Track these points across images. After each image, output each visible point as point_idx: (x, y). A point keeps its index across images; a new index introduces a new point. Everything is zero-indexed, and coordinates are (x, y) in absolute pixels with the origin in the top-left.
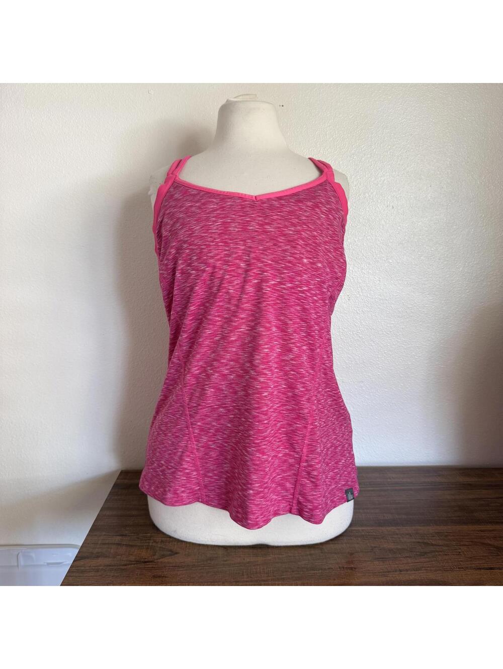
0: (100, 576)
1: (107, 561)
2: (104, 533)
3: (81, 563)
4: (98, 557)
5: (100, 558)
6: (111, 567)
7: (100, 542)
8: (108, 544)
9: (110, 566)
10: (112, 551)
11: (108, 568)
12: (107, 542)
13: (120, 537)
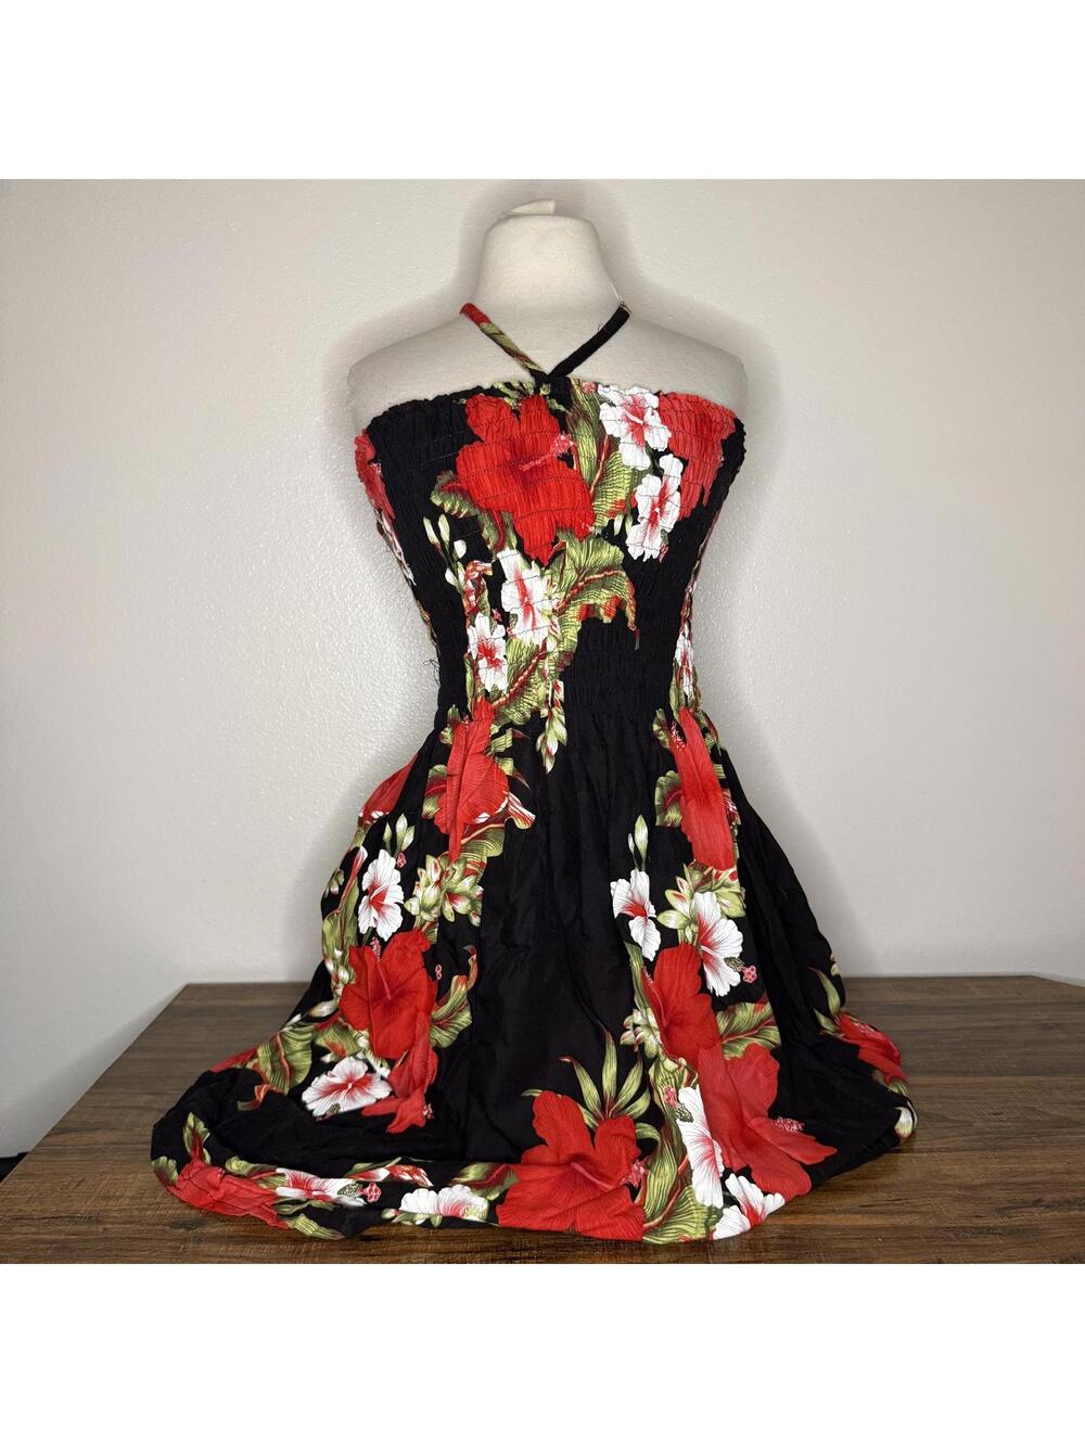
0: (91, 1160)
1: (111, 1136)
2: (121, 1090)
3: (60, 1139)
4: (97, 1129)
5: (99, 1132)
6: (116, 1146)
7: (107, 1105)
8: (124, 1107)
9: (115, 1143)
10: (127, 1120)
11: (112, 1146)
12: (122, 1104)
13: (150, 1097)
